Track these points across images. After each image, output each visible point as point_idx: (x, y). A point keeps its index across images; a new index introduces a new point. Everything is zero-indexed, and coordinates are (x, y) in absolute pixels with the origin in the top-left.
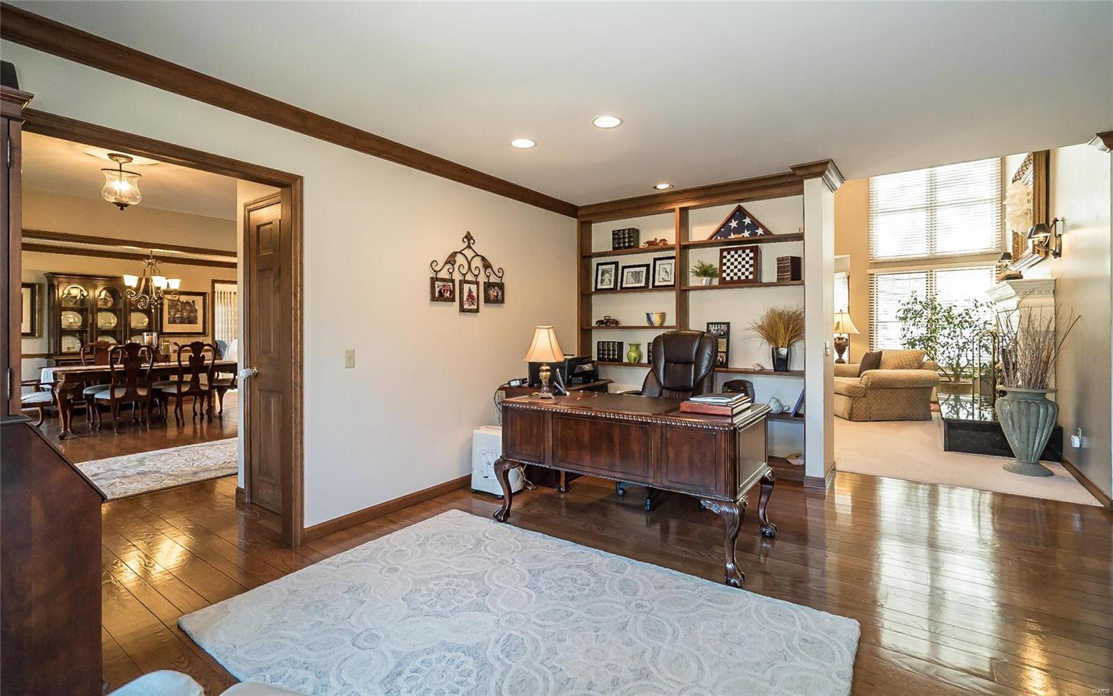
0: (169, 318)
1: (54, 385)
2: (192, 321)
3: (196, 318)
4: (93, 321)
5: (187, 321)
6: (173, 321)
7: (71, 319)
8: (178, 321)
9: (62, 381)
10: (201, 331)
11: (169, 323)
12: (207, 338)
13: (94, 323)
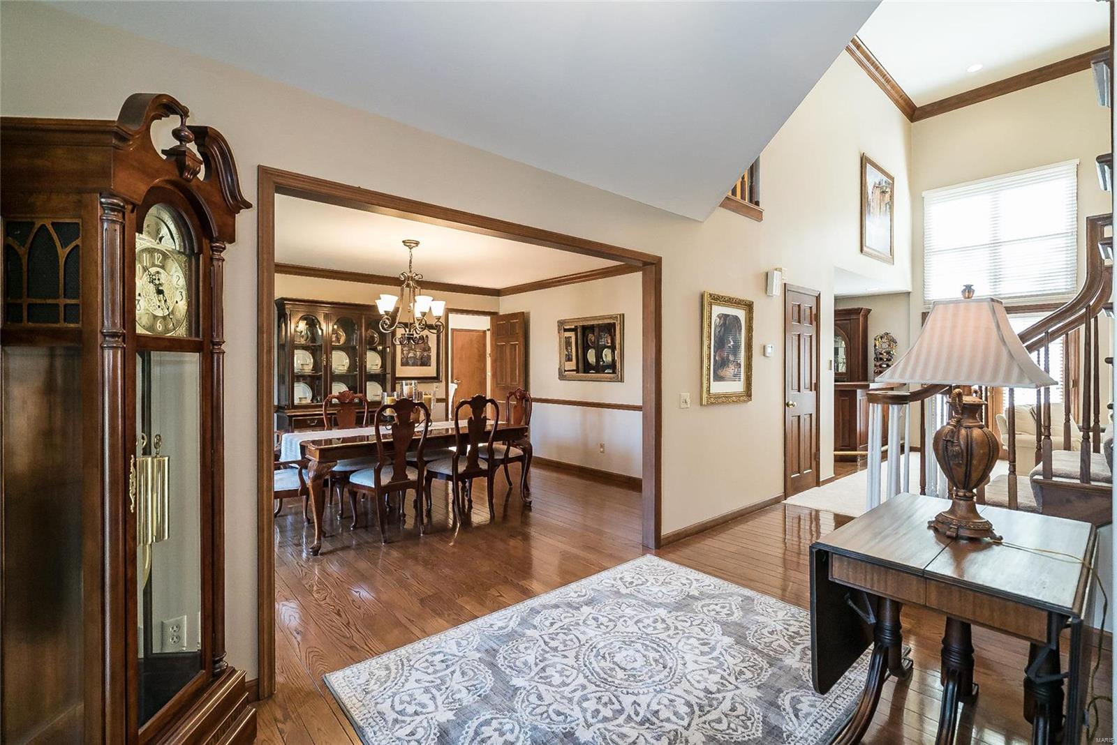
0: (402, 358)
1: (303, 464)
2: (425, 362)
3: (429, 357)
4: (327, 363)
5: (419, 363)
6: (405, 363)
7: (303, 361)
8: (410, 362)
9: (314, 460)
10: (435, 375)
11: (403, 364)
12: (440, 384)
13: (328, 366)
